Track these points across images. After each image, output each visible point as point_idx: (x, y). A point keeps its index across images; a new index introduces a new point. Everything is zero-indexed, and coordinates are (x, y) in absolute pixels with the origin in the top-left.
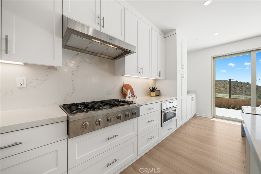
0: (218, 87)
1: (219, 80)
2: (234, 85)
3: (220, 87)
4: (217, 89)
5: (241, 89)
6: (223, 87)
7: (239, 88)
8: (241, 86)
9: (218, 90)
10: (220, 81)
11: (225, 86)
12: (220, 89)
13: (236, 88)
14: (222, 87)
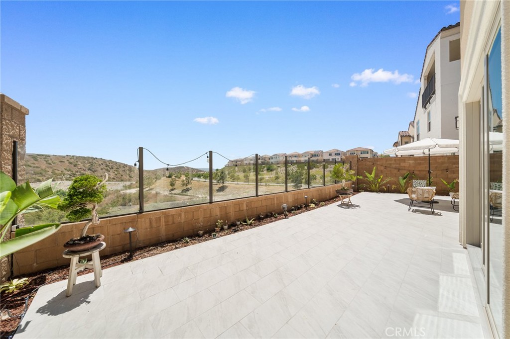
0: (80, 168)
1: (82, 157)
2: (106, 166)
3: (85, 169)
4: (79, 173)
5: (116, 172)
6: (89, 169)
7: (113, 170)
8: (116, 167)
9: (81, 175)
10: (84, 157)
11: (93, 167)
12: (84, 172)
13: (109, 171)
14: (87, 169)
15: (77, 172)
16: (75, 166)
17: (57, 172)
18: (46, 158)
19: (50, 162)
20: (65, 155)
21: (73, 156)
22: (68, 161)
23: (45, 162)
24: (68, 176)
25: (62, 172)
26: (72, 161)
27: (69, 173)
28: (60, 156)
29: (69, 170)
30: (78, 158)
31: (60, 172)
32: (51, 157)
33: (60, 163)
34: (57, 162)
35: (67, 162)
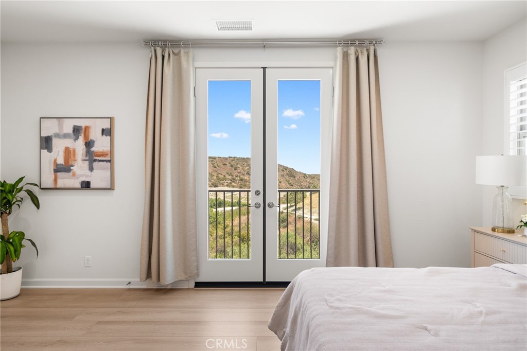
15: (237, 177)
16: (235, 170)
17: (220, 176)
18: (213, 161)
19: (216, 165)
20: (227, 156)
21: (234, 158)
22: (230, 163)
23: (212, 165)
24: (229, 182)
25: (224, 176)
26: (233, 163)
27: (230, 177)
28: (224, 158)
29: (231, 175)
30: (239, 159)
31: (223, 177)
32: (217, 160)
33: (223, 166)
34: (221, 164)
35: (229, 165)
